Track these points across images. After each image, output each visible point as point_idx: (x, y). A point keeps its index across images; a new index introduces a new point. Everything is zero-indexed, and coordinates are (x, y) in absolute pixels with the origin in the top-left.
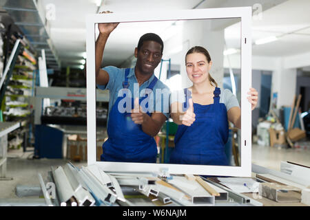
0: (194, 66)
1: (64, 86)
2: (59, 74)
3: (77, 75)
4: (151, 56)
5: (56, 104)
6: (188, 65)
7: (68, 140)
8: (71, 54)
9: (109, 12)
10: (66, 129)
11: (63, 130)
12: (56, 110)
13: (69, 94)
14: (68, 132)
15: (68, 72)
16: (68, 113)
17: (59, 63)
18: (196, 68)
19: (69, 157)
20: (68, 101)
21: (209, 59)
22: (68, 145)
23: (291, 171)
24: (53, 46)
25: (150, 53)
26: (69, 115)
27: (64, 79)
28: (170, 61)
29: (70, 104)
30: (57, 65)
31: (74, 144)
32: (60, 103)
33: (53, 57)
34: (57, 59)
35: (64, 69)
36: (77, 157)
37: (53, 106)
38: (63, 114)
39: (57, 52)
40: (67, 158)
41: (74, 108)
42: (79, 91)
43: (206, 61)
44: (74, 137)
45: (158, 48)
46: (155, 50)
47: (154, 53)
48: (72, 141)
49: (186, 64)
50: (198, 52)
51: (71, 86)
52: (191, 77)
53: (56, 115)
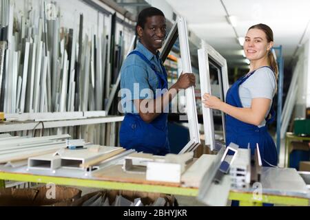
15: (236, 73)
43: (265, 39)
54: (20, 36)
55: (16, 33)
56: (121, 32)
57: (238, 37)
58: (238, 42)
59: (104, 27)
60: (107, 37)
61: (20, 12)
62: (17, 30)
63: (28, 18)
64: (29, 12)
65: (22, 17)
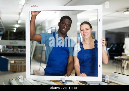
0: (84, 30)
1: (7, 39)
2: (5, 34)
3: (13, 34)
4: (66, 26)
5: (4, 47)
6: (82, 30)
7: (10, 63)
8: (10, 25)
9: (36, 6)
10: (9, 58)
11: (8, 59)
12: (5, 50)
13: (10, 43)
14: (10, 59)
15: (9, 33)
16: (10, 51)
17: (5, 29)
18: (85, 31)
19: (11, 70)
20: (10, 46)
21: (91, 27)
22: (10, 65)
23: (118, 77)
24: (2, 22)
25: (65, 24)
26: (11, 52)
27: (7, 36)
28: (55, 28)
29: (11, 47)
30: (4, 30)
31: (13, 64)
32: (5, 47)
33: (2, 27)
34: (4, 28)
35: (7, 32)
36: (15, 70)
37: (3, 48)
38: (8, 52)
39: (4, 24)
40: (10, 71)
41: (12, 49)
42: (15, 42)
43: (90, 28)
44: (13, 62)
45: (69, 22)
46: (68, 23)
47: (67, 25)
48: (12, 63)
49: (80, 29)
50: (86, 24)
51: (10, 39)
52: (83, 35)
53: (5, 52)
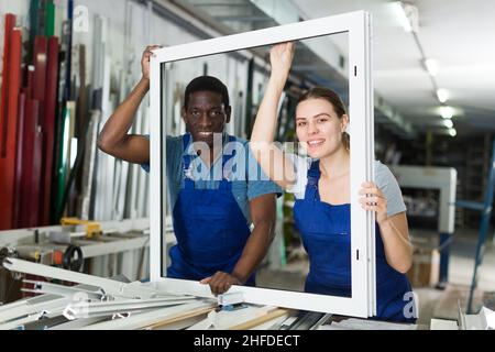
0: (308, 123)
25: (200, 111)
54: (118, 99)
55: (113, 96)
56: (260, 86)
57: (436, 89)
58: (436, 96)
59: (237, 79)
60: (241, 94)
61: (118, 63)
62: (114, 91)
63: (129, 72)
64: (130, 63)
65: (121, 71)
